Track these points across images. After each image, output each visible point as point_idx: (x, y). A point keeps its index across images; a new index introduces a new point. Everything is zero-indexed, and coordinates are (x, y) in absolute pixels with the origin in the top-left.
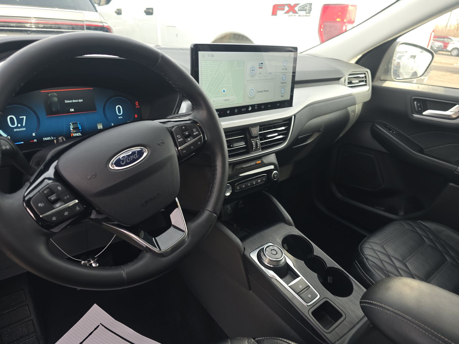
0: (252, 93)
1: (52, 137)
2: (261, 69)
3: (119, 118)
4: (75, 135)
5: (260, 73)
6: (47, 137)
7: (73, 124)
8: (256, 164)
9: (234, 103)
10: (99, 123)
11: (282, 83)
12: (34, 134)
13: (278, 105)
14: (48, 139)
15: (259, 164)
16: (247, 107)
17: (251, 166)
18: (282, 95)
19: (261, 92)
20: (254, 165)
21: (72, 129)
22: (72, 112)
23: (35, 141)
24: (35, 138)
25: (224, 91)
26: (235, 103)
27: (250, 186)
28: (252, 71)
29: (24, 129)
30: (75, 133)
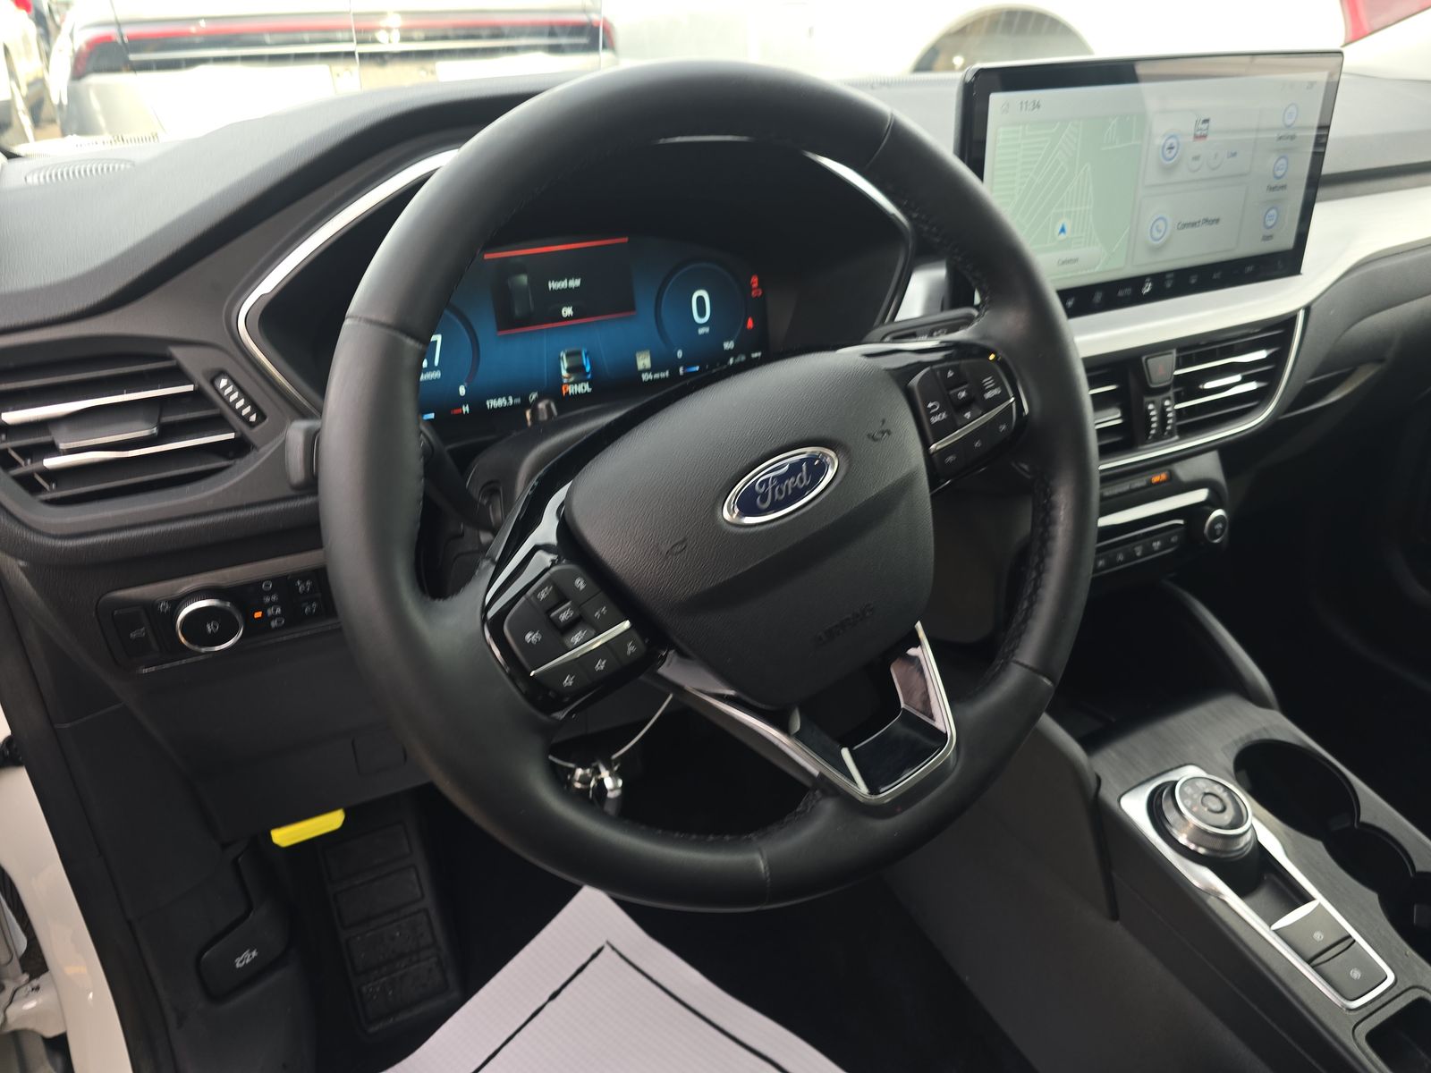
0: (1159, 231)
1: (511, 399)
2: (1200, 143)
3: (701, 331)
4: (572, 389)
5: (1196, 158)
6: (496, 397)
7: (568, 356)
8: (1150, 484)
9: (1092, 271)
10: (642, 349)
11: (1272, 189)
12: (462, 391)
13: (1249, 269)
14: (500, 402)
15: (1158, 483)
16: (1137, 282)
17: (1131, 491)
18: (1268, 232)
19: (1194, 224)
20: (1142, 488)
21: (564, 373)
22: (569, 318)
23: (466, 409)
24: (464, 400)
25: (1063, 230)
26: (1097, 269)
27: (1121, 563)
28: (1167, 152)
29: (437, 374)
30: (573, 383)
